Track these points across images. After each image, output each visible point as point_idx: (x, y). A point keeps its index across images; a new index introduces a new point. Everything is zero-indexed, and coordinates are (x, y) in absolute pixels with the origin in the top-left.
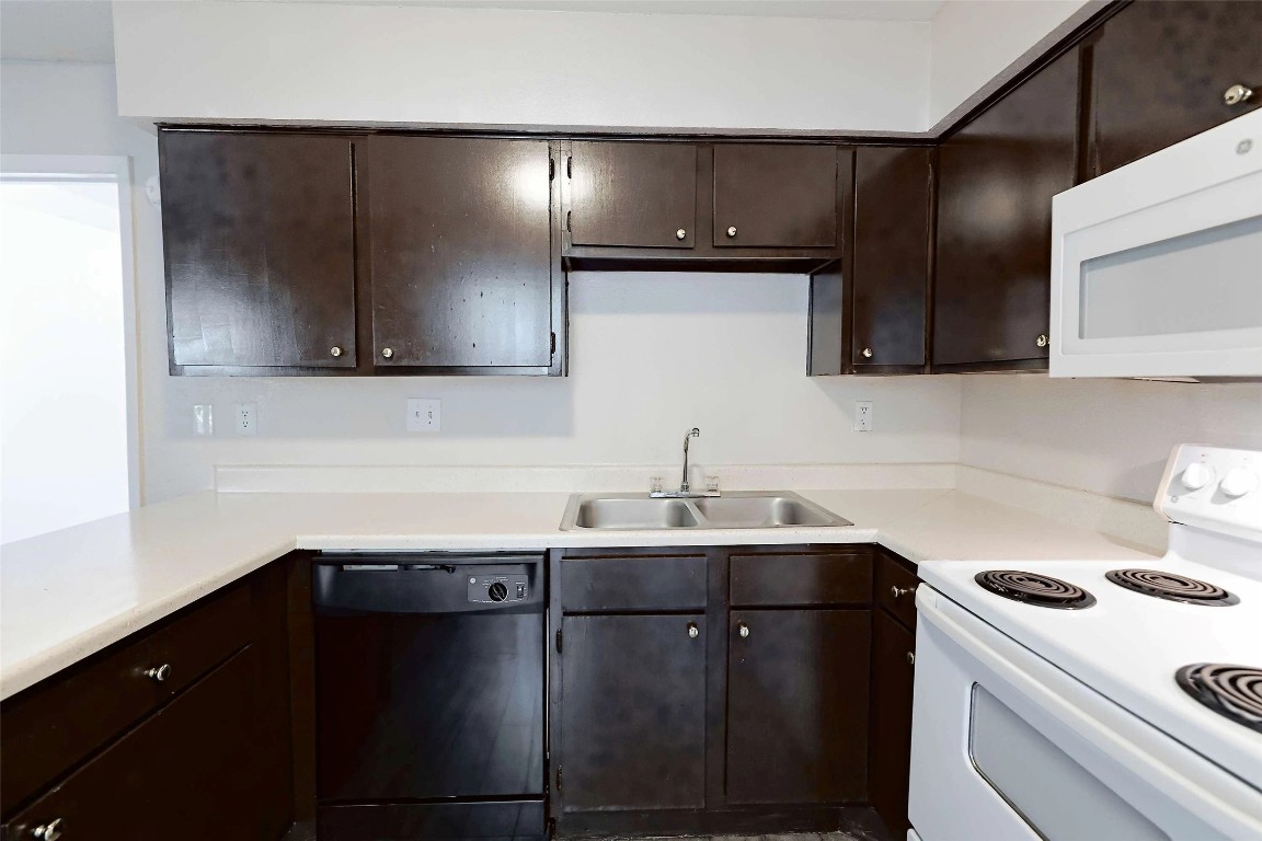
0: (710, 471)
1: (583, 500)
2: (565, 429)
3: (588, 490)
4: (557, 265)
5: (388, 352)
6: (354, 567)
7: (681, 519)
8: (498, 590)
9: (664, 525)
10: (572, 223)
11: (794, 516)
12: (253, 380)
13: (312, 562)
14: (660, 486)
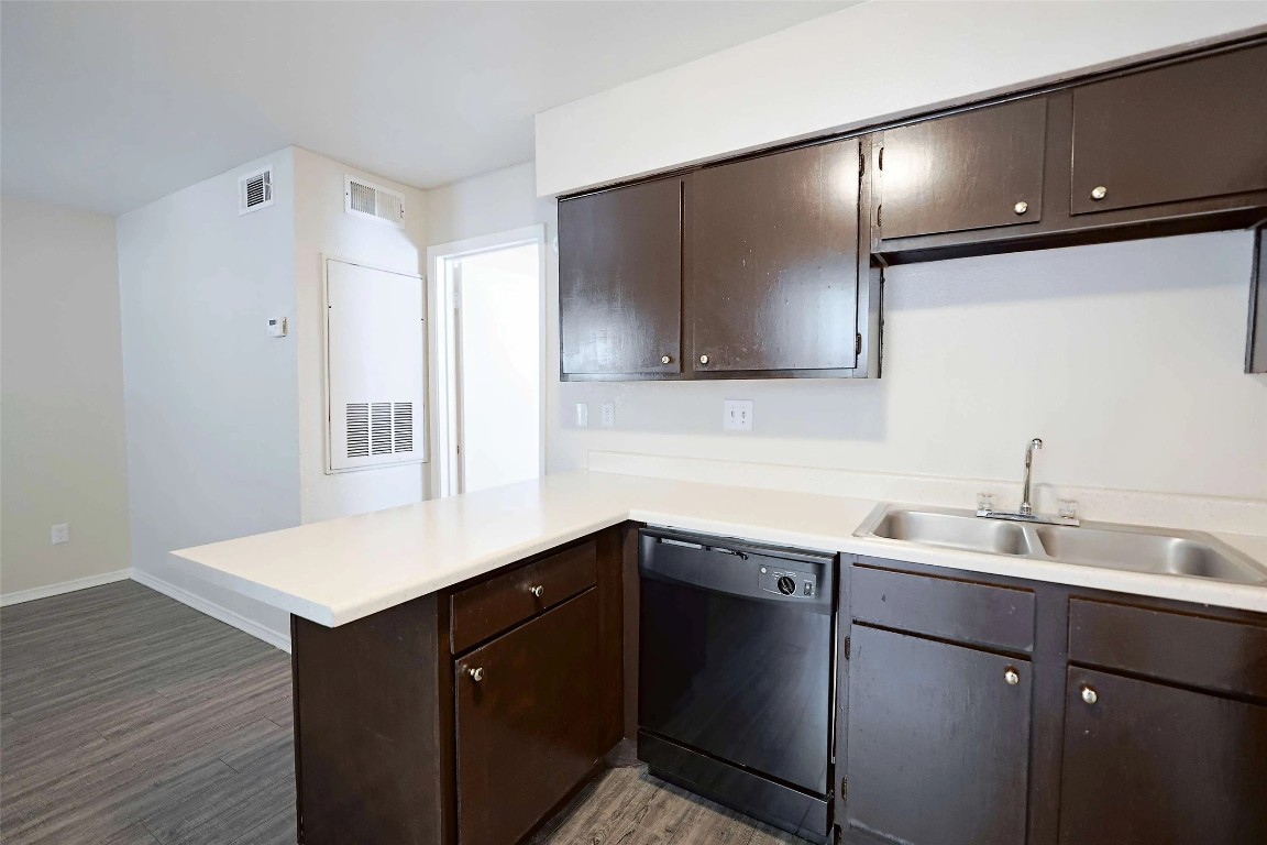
0: (1066, 494)
1: (891, 510)
2: (877, 434)
3: (900, 501)
4: (865, 262)
5: (704, 359)
6: (671, 542)
7: (1015, 546)
8: (786, 583)
9: (993, 550)
10: (883, 217)
11: (1202, 563)
12: (622, 385)
13: (639, 532)
14: (991, 504)
